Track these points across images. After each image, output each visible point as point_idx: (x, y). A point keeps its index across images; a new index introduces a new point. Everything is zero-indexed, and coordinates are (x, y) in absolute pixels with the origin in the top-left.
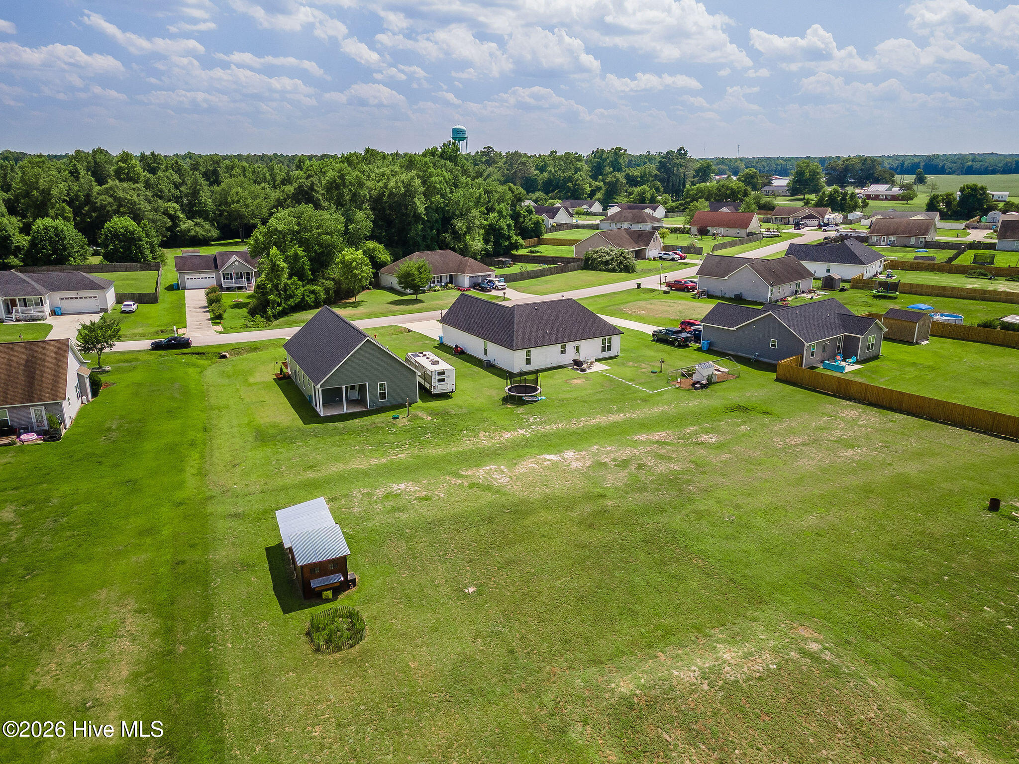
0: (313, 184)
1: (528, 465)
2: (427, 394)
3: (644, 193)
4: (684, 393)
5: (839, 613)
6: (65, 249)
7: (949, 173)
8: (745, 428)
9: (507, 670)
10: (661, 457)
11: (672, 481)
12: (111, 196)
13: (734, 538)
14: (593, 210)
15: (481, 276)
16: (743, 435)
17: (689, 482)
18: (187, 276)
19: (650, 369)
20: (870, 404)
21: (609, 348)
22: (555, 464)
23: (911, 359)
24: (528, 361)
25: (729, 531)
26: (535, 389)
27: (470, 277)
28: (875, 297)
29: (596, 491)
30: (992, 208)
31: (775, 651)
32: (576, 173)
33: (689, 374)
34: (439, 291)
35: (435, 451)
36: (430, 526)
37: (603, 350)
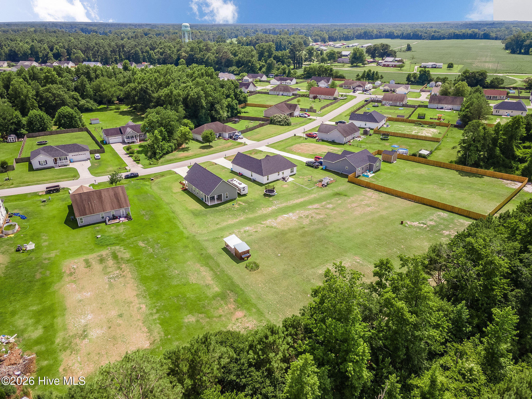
0: (147, 86)
1: (280, 219)
2: (240, 195)
3: (285, 69)
4: (320, 189)
5: (364, 253)
7: (423, 39)
8: (340, 202)
9: (294, 271)
10: (317, 214)
11: (321, 221)
12: (50, 93)
13: (340, 237)
14: (263, 79)
15: (233, 133)
16: (339, 204)
17: (326, 221)
18: (110, 138)
19: (308, 179)
20: (376, 190)
21: (293, 171)
22: (287, 218)
23: (389, 170)
24: (268, 179)
25: (338, 235)
26: (274, 191)
27: (228, 134)
28: (381, 139)
29: (302, 226)
30: (431, 80)
31: (350, 262)
32: (252, 58)
33: (321, 181)
34: (216, 140)
35: (251, 216)
36: (262, 239)
37: (291, 172)
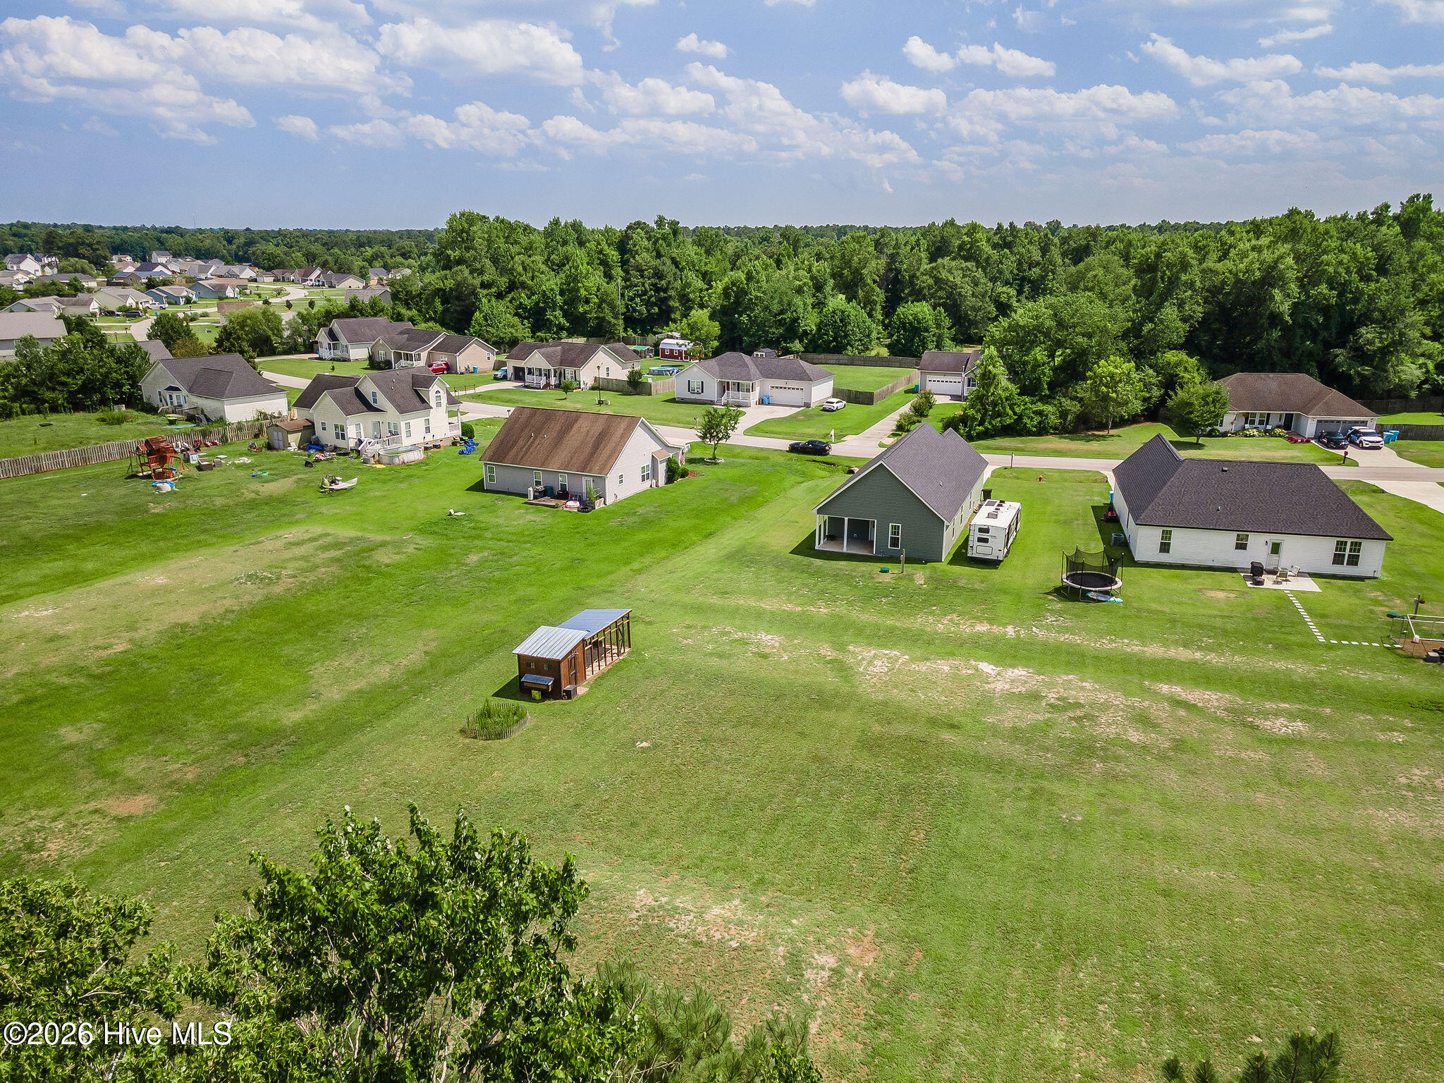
6: (846, 336)
12: (933, 277)
15: (1345, 422)
18: (929, 377)
21: (1354, 561)
24: (1165, 548)
26: (1112, 582)
27: (1319, 421)
34: (1254, 436)
37: (1338, 559)
